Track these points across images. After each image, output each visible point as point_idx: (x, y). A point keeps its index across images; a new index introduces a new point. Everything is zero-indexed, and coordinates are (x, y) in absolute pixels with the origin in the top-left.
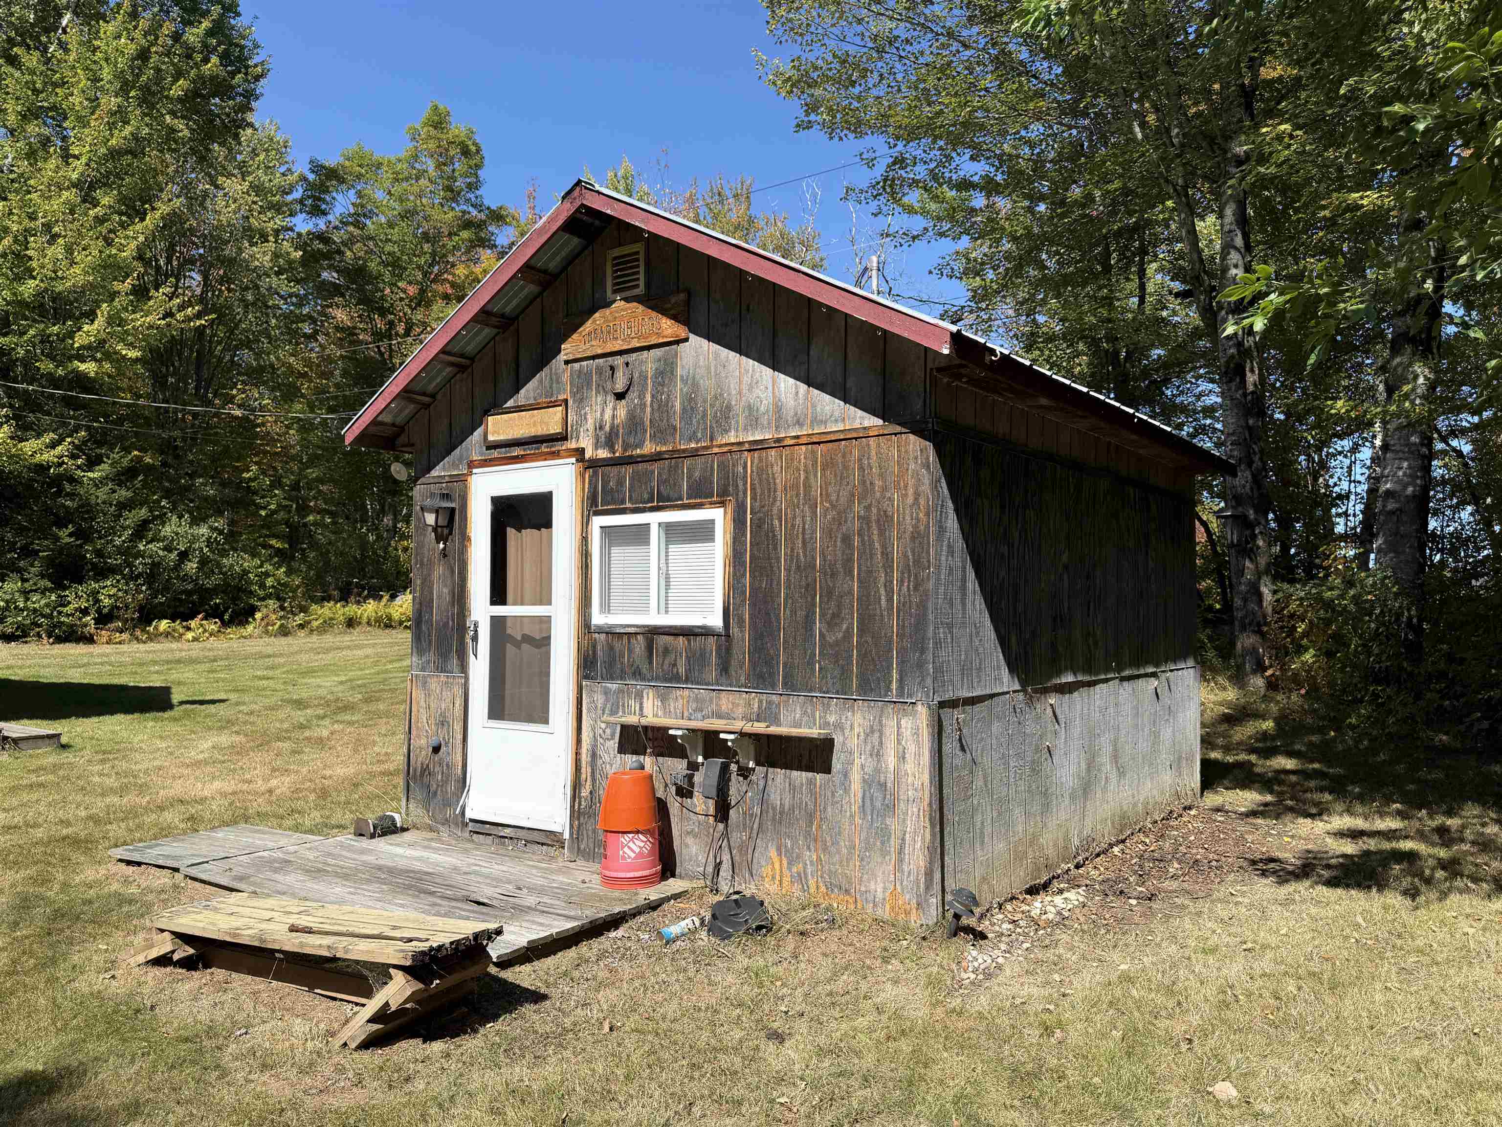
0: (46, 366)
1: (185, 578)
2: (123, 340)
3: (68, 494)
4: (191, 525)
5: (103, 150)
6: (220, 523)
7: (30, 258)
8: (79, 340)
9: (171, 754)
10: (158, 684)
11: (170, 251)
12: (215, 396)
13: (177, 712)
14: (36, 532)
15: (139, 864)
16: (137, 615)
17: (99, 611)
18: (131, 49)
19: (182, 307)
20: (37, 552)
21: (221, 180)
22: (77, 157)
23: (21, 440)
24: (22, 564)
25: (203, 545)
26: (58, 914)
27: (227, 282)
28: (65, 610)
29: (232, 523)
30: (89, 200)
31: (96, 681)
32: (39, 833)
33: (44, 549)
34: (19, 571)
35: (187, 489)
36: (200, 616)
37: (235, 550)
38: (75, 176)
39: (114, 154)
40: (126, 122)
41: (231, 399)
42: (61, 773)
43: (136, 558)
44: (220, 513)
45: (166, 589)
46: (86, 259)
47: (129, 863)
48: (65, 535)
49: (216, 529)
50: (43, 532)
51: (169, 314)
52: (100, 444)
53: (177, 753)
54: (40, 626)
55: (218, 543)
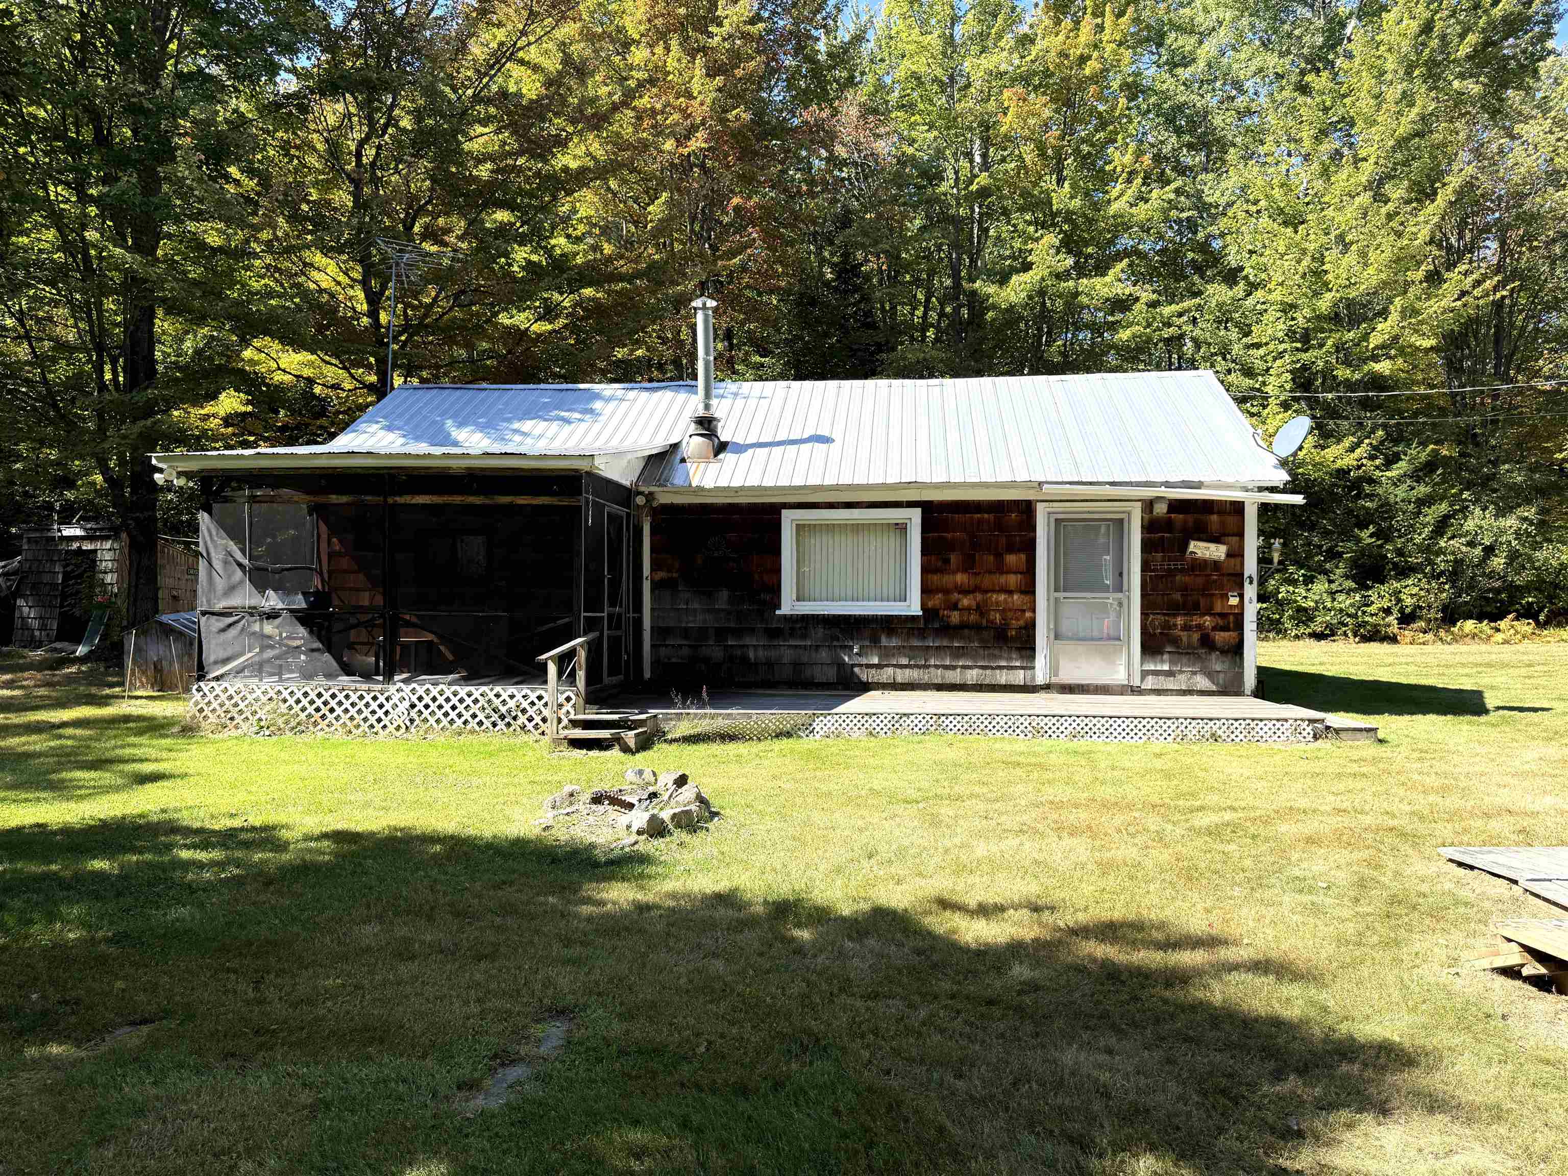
0: (1343, 373)
1: (1490, 576)
2: (1416, 331)
3: (1367, 496)
4: (1497, 516)
5: (1391, 143)
6: (1530, 512)
7: (1326, 272)
8: (1375, 340)
9: (1493, 760)
10: (1468, 687)
11: (1462, 226)
12: (1518, 372)
13: (1493, 717)
14: (1340, 534)
15: (1472, 868)
16: (1440, 615)
17: (1401, 610)
18: (1414, 26)
19: (1477, 283)
20: (1340, 555)
21: (1518, 128)
22: (1365, 159)
23: (1323, 448)
24: (1328, 566)
25: (1511, 538)
26: (1394, 900)
27: (1528, 240)
28: (1368, 609)
29: (1542, 511)
30: (1380, 198)
31: (1404, 681)
32: (1367, 820)
33: (1348, 549)
34: (1326, 572)
35: (1492, 477)
36: (1511, 616)
37: (1550, 541)
38: (1364, 180)
39: (1403, 142)
40: (1412, 105)
41: (1537, 373)
42: (1381, 766)
43: (1438, 555)
44: (1528, 502)
45: (1471, 587)
46: (1380, 257)
47: (1460, 864)
48: (1366, 536)
49: (1525, 519)
50: (1346, 534)
51: (1463, 294)
52: (1396, 442)
53: (1498, 761)
54: (1346, 625)
55: (1529, 535)
